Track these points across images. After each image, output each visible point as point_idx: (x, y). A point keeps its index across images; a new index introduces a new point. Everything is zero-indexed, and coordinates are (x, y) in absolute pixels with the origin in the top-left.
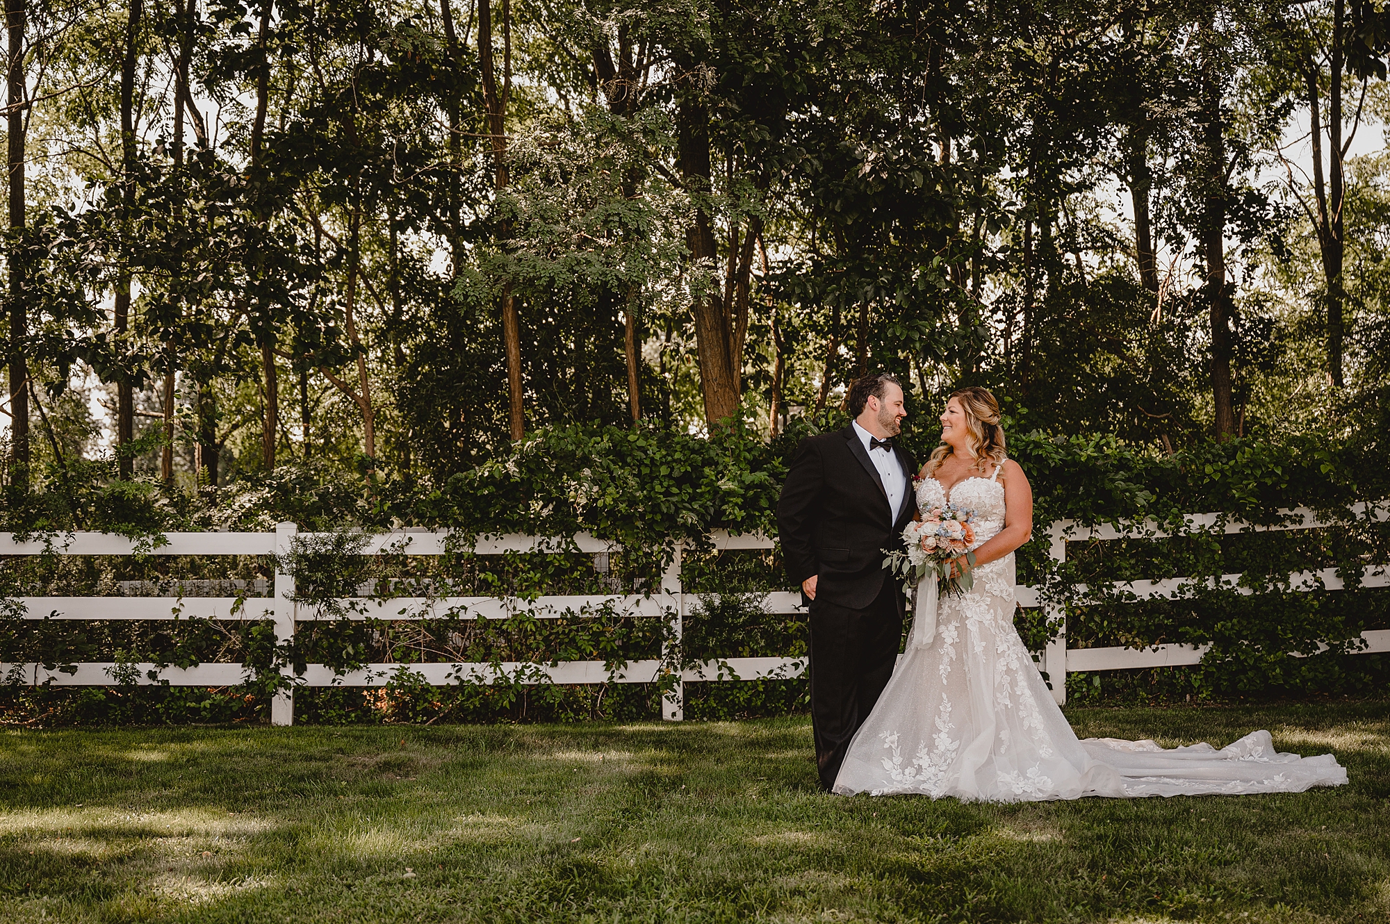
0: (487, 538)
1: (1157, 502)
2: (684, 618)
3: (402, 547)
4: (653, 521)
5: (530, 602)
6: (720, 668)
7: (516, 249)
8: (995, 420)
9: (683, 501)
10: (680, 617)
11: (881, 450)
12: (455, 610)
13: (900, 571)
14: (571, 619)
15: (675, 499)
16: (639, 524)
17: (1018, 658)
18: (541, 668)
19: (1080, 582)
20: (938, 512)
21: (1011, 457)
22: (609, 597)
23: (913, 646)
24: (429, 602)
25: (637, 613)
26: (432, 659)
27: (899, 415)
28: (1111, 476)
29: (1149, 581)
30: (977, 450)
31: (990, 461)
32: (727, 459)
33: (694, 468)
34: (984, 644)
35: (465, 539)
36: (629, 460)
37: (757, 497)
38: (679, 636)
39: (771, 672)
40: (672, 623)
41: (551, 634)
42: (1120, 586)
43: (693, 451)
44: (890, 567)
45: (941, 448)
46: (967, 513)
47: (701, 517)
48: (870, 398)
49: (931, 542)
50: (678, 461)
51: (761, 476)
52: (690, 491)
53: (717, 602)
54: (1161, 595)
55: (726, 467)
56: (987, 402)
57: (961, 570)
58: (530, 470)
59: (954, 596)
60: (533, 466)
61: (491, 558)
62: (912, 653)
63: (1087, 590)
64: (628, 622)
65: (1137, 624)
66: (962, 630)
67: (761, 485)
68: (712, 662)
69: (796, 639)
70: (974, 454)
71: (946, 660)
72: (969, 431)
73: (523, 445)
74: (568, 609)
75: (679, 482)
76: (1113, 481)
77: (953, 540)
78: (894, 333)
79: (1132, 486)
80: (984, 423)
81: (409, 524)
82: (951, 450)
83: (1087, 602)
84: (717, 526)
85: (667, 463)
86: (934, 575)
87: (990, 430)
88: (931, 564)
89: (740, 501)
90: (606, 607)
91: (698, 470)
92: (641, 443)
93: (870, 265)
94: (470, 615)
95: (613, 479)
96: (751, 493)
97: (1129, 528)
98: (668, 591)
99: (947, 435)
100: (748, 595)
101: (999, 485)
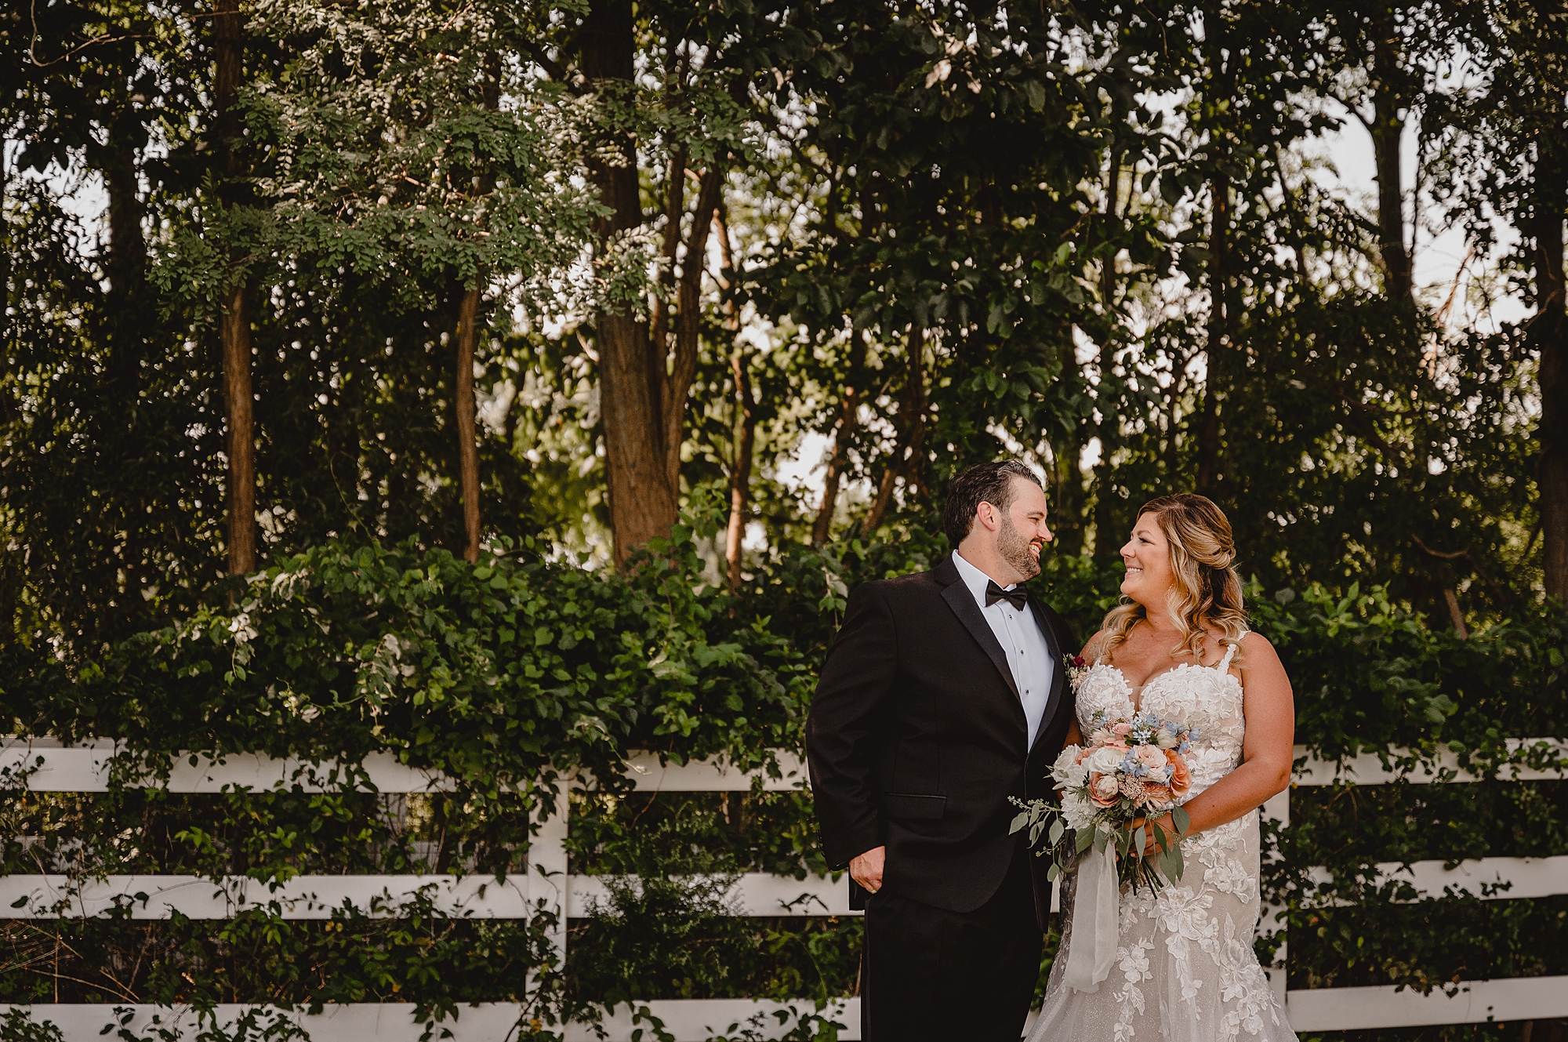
0: (194, 761)
1: (1459, 715)
2: (572, 922)
3: (23, 776)
4: (520, 733)
5: (273, 888)
6: (636, 1020)
7: (274, 200)
8: (1225, 559)
9: (577, 695)
10: (562, 921)
11: (1005, 607)
12: (125, 901)
13: (1044, 837)
14: (351, 921)
15: (564, 692)
16: (493, 738)
17: (1261, 1012)
18: (290, 1015)
19: (1316, 863)
20: (1123, 728)
21: (1253, 627)
22: (427, 880)
23: (1063, 988)
24: (74, 884)
25: (481, 910)
26: (73, 995)
27: (1038, 539)
28: (1381, 664)
29: (1440, 864)
30: (1190, 618)
31: (1215, 636)
32: (664, 619)
33: (601, 633)
34: (1198, 984)
35: (150, 763)
36: (475, 614)
37: (720, 692)
38: (561, 955)
39: (733, 1027)
40: (549, 931)
41: (312, 949)
42: (1389, 871)
43: (600, 601)
44: (1026, 830)
45: (1123, 608)
46: (1179, 734)
47: (614, 727)
48: (983, 507)
49: (1109, 785)
50: (571, 619)
51: (728, 652)
52: (593, 676)
53: (639, 893)
54: (1463, 891)
55: (662, 634)
56: (1211, 526)
57: (1162, 841)
58: (282, 631)
59: (1145, 892)
60: (287, 623)
61: (199, 800)
62: (1061, 1000)
63: (1328, 879)
64: (466, 927)
65: (1419, 943)
66: (1159, 957)
67: (729, 670)
68: (621, 1007)
69: (783, 964)
70: (1181, 625)
71: (1127, 1013)
72: (1175, 581)
73: (269, 582)
74: (347, 902)
75: (572, 660)
76: (1384, 675)
77: (1151, 784)
78: (983, 385)
79: (1418, 685)
80: (1203, 567)
81: (39, 732)
82: (1141, 613)
83: (1327, 901)
84: (641, 747)
85: (549, 623)
86: (1111, 850)
87: (1213, 579)
88: (1106, 828)
89: (689, 697)
90: (419, 896)
91: (608, 637)
92: (499, 582)
93: (936, 255)
94: (156, 910)
95: (444, 649)
96: (711, 683)
97: (1407, 764)
98: (541, 869)
99: (1133, 584)
100: (698, 879)
101: (1234, 681)
